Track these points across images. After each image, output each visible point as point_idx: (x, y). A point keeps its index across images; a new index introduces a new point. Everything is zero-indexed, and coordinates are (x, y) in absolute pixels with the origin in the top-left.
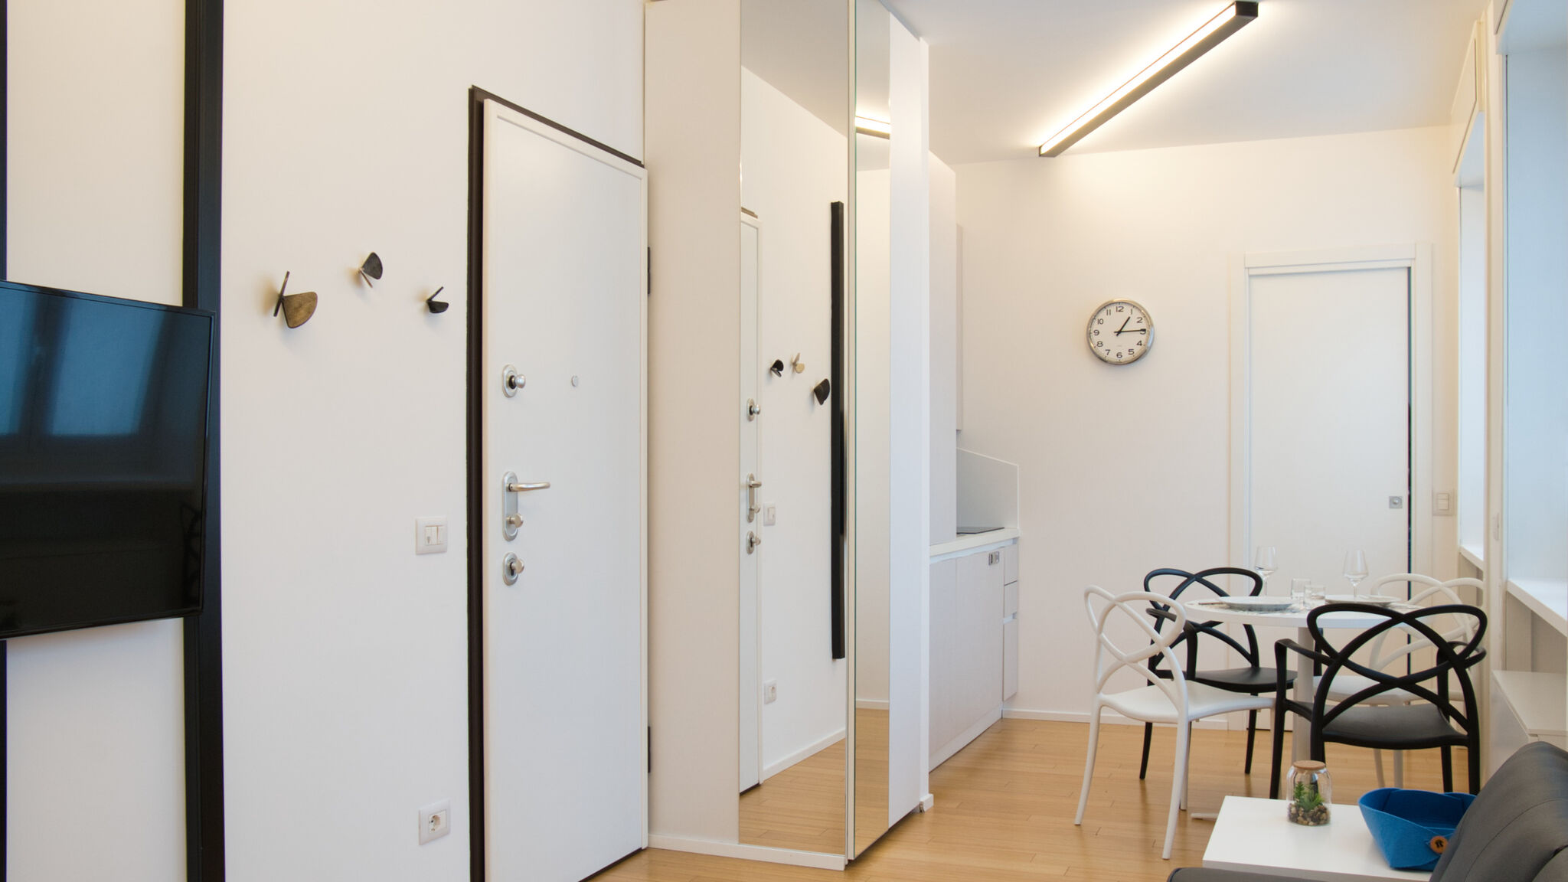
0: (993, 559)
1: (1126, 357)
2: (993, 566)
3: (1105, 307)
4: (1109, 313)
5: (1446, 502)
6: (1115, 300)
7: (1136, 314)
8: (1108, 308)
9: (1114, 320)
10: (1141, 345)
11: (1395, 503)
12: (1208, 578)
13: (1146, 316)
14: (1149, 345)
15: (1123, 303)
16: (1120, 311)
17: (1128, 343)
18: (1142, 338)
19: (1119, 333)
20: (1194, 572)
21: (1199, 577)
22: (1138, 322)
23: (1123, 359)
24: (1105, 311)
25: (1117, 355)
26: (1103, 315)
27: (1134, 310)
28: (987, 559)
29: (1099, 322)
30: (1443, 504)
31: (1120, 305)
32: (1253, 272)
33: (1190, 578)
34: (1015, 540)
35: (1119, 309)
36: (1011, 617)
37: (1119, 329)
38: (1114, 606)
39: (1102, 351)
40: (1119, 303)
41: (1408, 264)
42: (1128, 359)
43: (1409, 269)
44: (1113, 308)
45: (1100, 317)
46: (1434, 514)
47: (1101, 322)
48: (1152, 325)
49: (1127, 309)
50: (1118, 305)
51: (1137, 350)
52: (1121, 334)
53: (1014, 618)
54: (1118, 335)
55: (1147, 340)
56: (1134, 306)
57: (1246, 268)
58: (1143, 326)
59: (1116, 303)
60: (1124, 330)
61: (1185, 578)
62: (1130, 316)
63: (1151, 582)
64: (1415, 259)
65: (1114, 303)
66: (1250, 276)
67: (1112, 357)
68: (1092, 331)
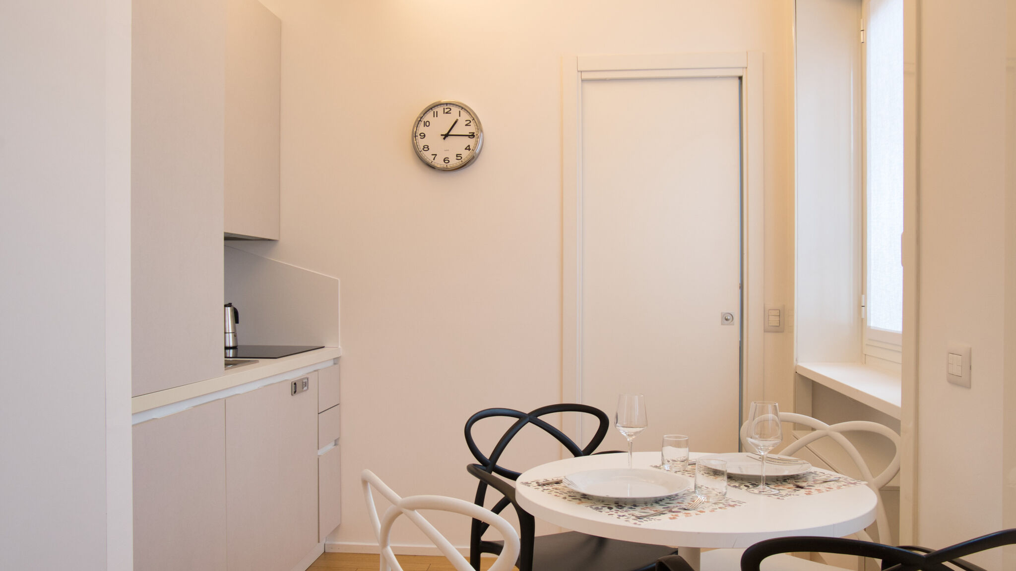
0: (296, 388)
1: (454, 162)
2: (297, 396)
3: (431, 109)
4: (436, 115)
5: (777, 319)
6: (443, 101)
7: (465, 116)
8: (435, 110)
9: (441, 123)
10: (469, 149)
11: (727, 320)
12: (544, 418)
13: (474, 118)
14: (477, 151)
15: (450, 104)
16: (447, 113)
17: (456, 147)
18: (471, 142)
19: (446, 136)
20: (527, 410)
21: (534, 417)
22: (466, 125)
23: (450, 165)
24: (431, 113)
25: (444, 161)
26: (429, 117)
27: (462, 112)
28: (288, 389)
29: (425, 124)
30: (774, 321)
31: (447, 106)
32: (586, 76)
33: (523, 419)
34: (336, 361)
35: (446, 111)
37: (446, 133)
38: (401, 513)
39: (428, 155)
40: (447, 104)
41: (740, 74)
42: (455, 165)
43: (740, 78)
44: (440, 110)
45: (425, 119)
46: (765, 331)
47: (428, 124)
48: (482, 131)
49: (455, 111)
50: (446, 107)
51: (466, 155)
52: (449, 138)
53: (336, 445)
54: (444, 139)
55: (476, 144)
56: (462, 107)
57: (578, 71)
58: (472, 129)
59: (443, 104)
60: (451, 133)
61: (517, 420)
62: (458, 118)
63: (475, 430)
64: (747, 68)
65: (440, 104)
66: (583, 81)
67: (439, 162)
68: (418, 134)
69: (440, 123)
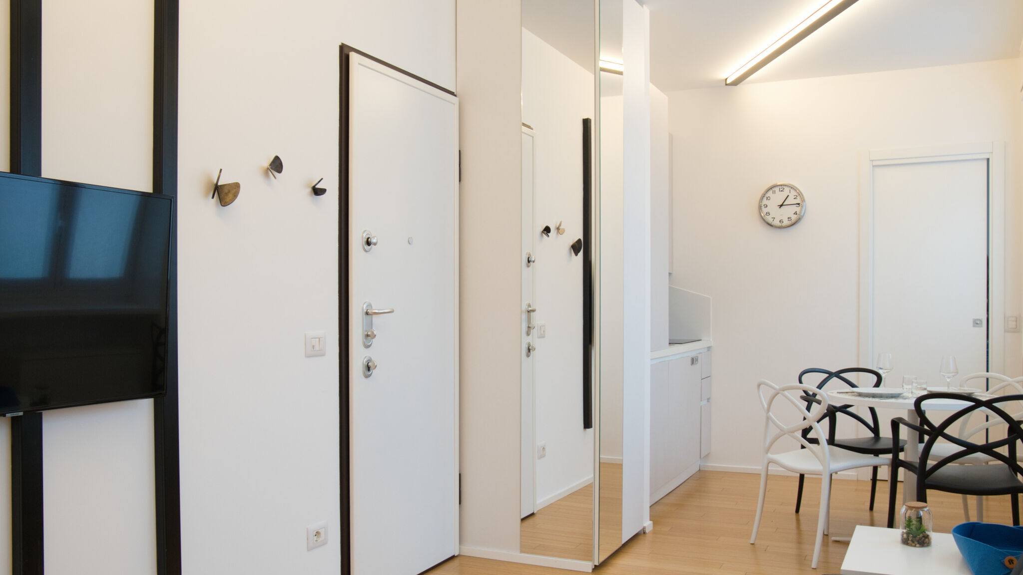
0: (693, 361)
1: (786, 222)
2: (694, 366)
3: (771, 189)
4: (774, 192)
5: (1015, 323)
6: (779, 184)
7: (793, 193)
8: (774, 189)
10: (796, 214)
11: (977, 324)
12: (843, 375)
13: (800, 194)
14: (802, 214)
15: (784, 185)
17: (788, 212)
18: (798, 209)
19: (781, 206)
20: (834, 370)
21: (838, 374)
22: (795, 198)
23: (784, 224)
24: (771, 191)
25: (780, 222)
26: (770, 194)
27: (792, 190)
28: (690, 362)
29: (767, 199)
30: (1012, 324)
32: (875, 163)
33: (831, 375)
34: (709, 348)
35: (781, 190)
36: (706, 401)
37: (781, 204)
38: (778, 393)
39: (769, 219)
40: (781, 185)
41: (987, 156)
42: (787, 224)
43: (988, 160)
44: (777, 189)
45: (767, 195)
46: (1006, 331)
47: (769, 198)
48: (804, 200)
49: (787, 189)
50: (781, 187)
51: (794, 218)
52: (783, 207)
53: (708, 401)
54: (780, 208)
55: (801, 210)
56: (792, 187)
57: (870, 161)
58: (798, 201)
59: (779, 185)
60: (784, 204)
61: (828, 375)
62: (789, 194)
63: (804, 378)
64: (992, 153)
65: (777, 186)
66: (873, 166)
67: (776, 223)
68: (762, 205)
69: (777, 197)
